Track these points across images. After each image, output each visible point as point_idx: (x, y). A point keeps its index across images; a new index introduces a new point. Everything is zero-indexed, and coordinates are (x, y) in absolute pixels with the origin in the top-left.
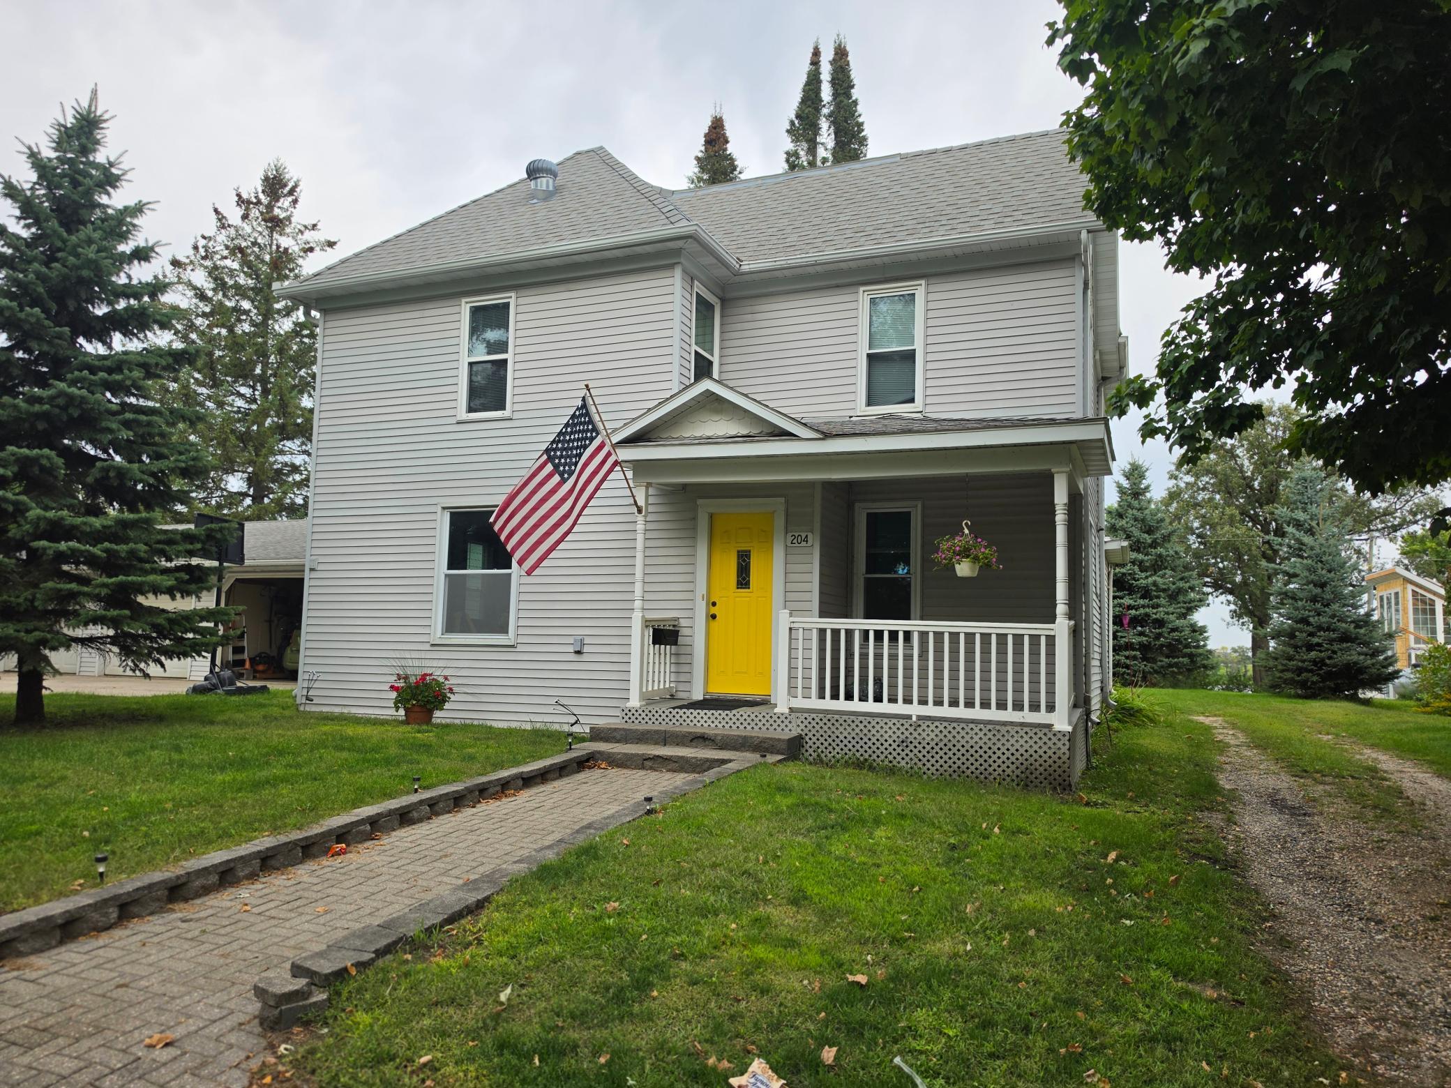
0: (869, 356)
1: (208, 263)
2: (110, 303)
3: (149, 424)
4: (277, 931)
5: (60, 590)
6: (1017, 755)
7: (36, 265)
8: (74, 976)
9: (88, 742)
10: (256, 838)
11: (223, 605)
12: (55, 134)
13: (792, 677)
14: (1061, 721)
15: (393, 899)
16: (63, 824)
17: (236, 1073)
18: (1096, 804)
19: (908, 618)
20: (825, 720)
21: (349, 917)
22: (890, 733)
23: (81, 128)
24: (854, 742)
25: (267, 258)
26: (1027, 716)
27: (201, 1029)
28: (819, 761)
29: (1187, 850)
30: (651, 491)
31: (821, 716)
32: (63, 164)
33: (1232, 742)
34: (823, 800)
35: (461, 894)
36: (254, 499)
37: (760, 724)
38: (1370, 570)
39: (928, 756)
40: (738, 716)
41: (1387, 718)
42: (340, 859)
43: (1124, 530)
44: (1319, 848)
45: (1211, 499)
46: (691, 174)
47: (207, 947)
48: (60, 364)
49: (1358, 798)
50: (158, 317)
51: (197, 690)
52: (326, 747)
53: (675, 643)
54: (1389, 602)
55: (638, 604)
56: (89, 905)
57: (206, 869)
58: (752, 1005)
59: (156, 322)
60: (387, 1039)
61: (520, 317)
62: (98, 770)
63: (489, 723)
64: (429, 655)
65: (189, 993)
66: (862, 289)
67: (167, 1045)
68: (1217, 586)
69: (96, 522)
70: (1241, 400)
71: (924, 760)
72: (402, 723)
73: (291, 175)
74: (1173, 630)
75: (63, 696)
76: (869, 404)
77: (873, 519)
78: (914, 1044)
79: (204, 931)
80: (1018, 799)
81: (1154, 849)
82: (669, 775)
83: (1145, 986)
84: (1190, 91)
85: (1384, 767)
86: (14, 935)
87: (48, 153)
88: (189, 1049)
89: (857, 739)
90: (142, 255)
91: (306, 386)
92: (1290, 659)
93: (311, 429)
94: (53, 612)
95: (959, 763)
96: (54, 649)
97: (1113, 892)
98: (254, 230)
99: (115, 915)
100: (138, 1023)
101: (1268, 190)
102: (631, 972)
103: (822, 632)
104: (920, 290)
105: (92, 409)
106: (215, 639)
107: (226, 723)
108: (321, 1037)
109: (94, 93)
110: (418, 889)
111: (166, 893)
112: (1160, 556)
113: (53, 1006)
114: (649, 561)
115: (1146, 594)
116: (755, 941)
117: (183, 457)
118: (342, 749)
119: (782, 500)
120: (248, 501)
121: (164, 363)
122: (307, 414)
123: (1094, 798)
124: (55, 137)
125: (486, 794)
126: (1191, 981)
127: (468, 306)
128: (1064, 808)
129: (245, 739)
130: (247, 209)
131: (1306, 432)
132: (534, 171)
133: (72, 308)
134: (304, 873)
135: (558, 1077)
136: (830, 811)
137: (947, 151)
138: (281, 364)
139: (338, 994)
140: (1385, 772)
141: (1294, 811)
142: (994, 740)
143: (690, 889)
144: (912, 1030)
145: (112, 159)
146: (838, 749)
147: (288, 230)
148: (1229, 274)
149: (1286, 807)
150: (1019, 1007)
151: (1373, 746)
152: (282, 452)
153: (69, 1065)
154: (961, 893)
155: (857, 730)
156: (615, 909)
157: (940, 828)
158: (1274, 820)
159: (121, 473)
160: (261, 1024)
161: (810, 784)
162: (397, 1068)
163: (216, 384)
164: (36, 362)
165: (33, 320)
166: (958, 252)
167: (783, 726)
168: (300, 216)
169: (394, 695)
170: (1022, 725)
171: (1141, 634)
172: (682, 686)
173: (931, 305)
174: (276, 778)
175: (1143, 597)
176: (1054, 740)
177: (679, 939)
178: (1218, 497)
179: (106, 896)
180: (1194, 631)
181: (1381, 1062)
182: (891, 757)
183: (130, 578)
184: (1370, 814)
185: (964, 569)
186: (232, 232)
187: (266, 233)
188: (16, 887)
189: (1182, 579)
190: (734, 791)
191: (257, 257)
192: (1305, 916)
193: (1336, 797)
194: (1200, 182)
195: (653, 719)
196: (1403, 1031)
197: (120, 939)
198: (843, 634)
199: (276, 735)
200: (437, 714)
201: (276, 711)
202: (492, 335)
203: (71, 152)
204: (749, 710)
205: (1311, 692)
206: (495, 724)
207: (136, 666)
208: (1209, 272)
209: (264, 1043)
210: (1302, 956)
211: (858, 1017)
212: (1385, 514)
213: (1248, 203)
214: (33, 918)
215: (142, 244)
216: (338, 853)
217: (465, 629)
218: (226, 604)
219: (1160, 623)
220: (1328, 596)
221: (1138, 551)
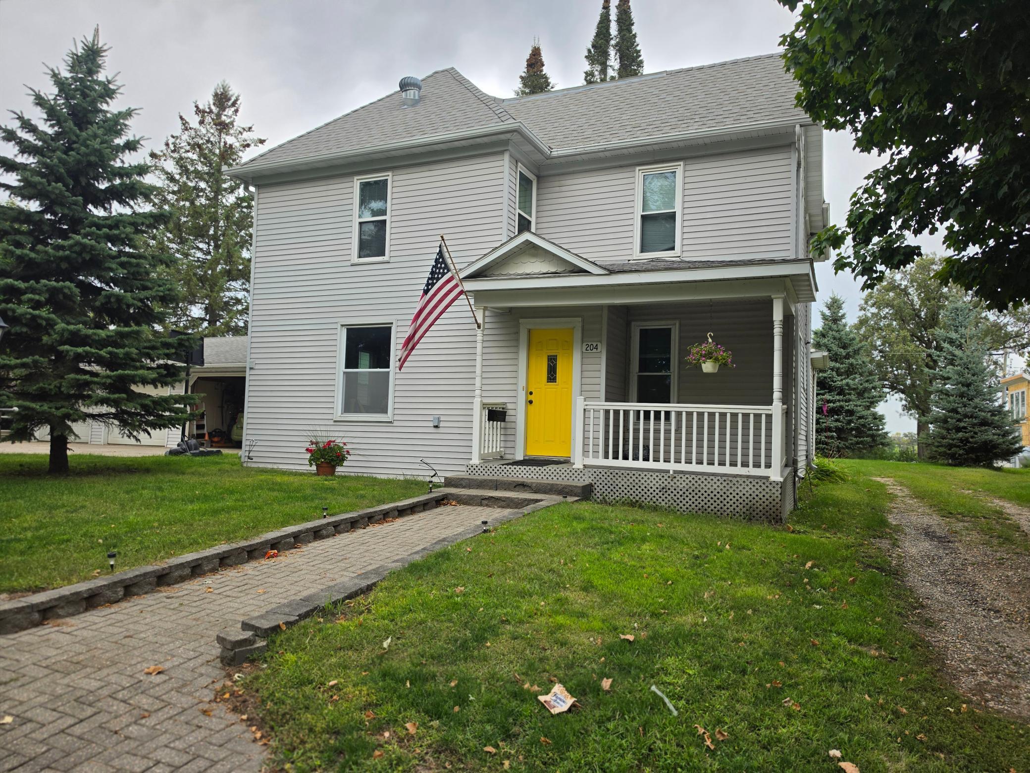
0: (642, 216)
1: (176, 155)
2: (110, 180)
3: (138, 265)
4: (231, 604)
5: (78, 380)
6: (744, 498)
7: (59, 153)
8: (96, 630)
9: (100, 484)
10: (216, 545)
11: (189, 393)
12: (70, 60)
13: (585, 445)
14: (775, 474)
15: (310, 585)
16: (85, 535)
17: (206, 692)
18: (799, 532)
19: (669, 402)
20: (608, 474)
21: (280, 596)
22: (654, 483)
23: (88, 56)
24: (628, 489)
25: (217, 151)
26: (752, 471)
27: (181, 664)
28: (604, 502)
29: (862, 562)
30: (487, 313)
31: (606, 470)
32: (76, 82)
33: (900, 494)
34: (606, 525)
35: (356, 581)
36: (210, 322)
37: (563, 476)
38: (1004, 376)
39: (681, 499)
40: (547, 470)
41: (1012, 479)
42: (273, 560)
43: (826, 346)
44: (958, 563)
45: (890, 325)
46: (517, 89)
47: (184, 614)
48: (77, 223)
49: (988, 531)
50: (143, 190)
51: (172, 453)
52: (262, 489)
53: (504, 420)
54: (1017, 400)
55: (478, 392)
56: (104, 585)
57: (182, 564)
58: (555, 653)
59: (141, 194)
60: (307, 671)
61: (395, 190)
62: (106, 502)
63: (374, 476)
64: (332, 428)
65: (173, 642)
66: (638, 168)
67: (159, 673)
68: (893, 388)
69: (102, 333)
70: (906, 243)
71: (678, 501)
72: (314, 474)
73: (234, 91)
74: (860, 418)
75: (80, 456)
76: (642, 251)
77: (644, 333)
78: (666, 679)
79: (181, 604)
80: (744, 527)
81: (839, 561)
82: (499, 510)
83: (828, 647)
84: (870, 15)
85: (1008, 511)
86: (54, 603)
87: (65, 74)
88: (174, 676)
89: (631, 486)
90: (131, 146)
91: (245, 243)
92: (943, 438)
93: (250, 273)
94: (74, 395)
95: (703, 503)
96: (74, 421)
97: (808, 587)
98: (208, 131)
99: (121, 593)
100: (139, 659)
101: (926, 88)
102: (472, 631)
103: (607, 412)
104: (680, 168)
105: (99, 254)
106: (185, 416)
107: (193, 473)
108: (262, 670)
109: (97, 31)
110: (327, 579)
111: (156, 579)
112: (852, 364)
113: (84, 649)
114: (485, 363)
115: (841, 392)
116: (557, 613)
117: (162, 289)
118: (274, 490)
119: (580, 319)
120: (206, 324)
121: (148, 222)
122: (246, 263)
123: (798, 528)
124: (70, 63)
125: (373, 520)
126: (860, 645)
127: (359, 182)
128: (777, 534)
129: (207, 484)
130: (203, 117)
131: (953, 267)
132: (405, 85)
133: (83, 184)
134: (249, 568)
135: (422, 695)
136: (611, 532)
137: (700, 69)
138: (227, 227)
139: (274, 642)
140: (1009, 514)
141: (940, 539)
142: (728, 487)
143: (513, 580)
144: (665, 671)
145: (109, 78)
146: (617, 494)
147: (232, 131)
148: (899, 153)
149: (934, 537)
150: (739, 658)
151: (1000, 498)
152: (229, 290)
153: (95, 684)
154: (701, 586)
155: (631, 480)
156: (461, 591)
157: (688, 544)
158: (926, 545)
159: (119, 299)
160: (222, 661)
161: (597, 516)
162: (314, 689)
163: (183, 241)
164: (60, 221)
165: (57, 192)
166: (707, 141)
167: (579, 477)
168: (240, 121)
169: (308, 456)
170: (748, 477)
171: (837, 420)
172: (508, 451)
173: (687, 180)
174: (228, 508)
175: (839, 394)
176: (770, 487)
177: (505, 611)
178: (894, 323)
179: (116, 580)
180: (875, 418)
181: (992, 700)
182: (654, 499)
183: (126, 372)
184: (995, 541)
185: (708, 367)
186: (193, 133)
187: (216, 134)
188: (55, 573)
189: (867, 381)
190: (544, 519)
191: (210, 151)
192: (944, 606)
193: (972, 530)
194: (877, 83)
195: (489, 472)
196: (1009, 680)
197: (126, 608)
198: (622, 413)
199: (227, 481)
200: (339, 469)
201: (227, 467)
202: (376, 205)
203: (81, 73)
204: (555, 467)
205: (959, 461)
206: (378, 476)
207: (131, 433)
208: (884, 151)
209: (224, 673)
210: (940, 632)
211: (626, 661)
212: (1017, 336)
213: (912, 98)
214: (67, 593)
215: (132, 139)
216: (272, 557)
217: (357, 410)
218: (192, 392)
219: (851, 413)
220: (972, 393)
221: (836, 361)
